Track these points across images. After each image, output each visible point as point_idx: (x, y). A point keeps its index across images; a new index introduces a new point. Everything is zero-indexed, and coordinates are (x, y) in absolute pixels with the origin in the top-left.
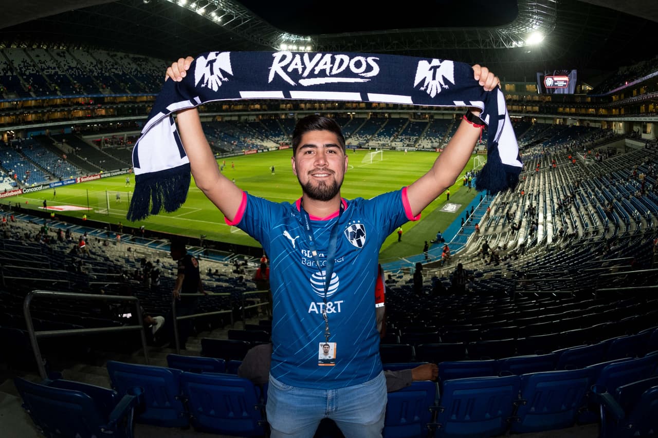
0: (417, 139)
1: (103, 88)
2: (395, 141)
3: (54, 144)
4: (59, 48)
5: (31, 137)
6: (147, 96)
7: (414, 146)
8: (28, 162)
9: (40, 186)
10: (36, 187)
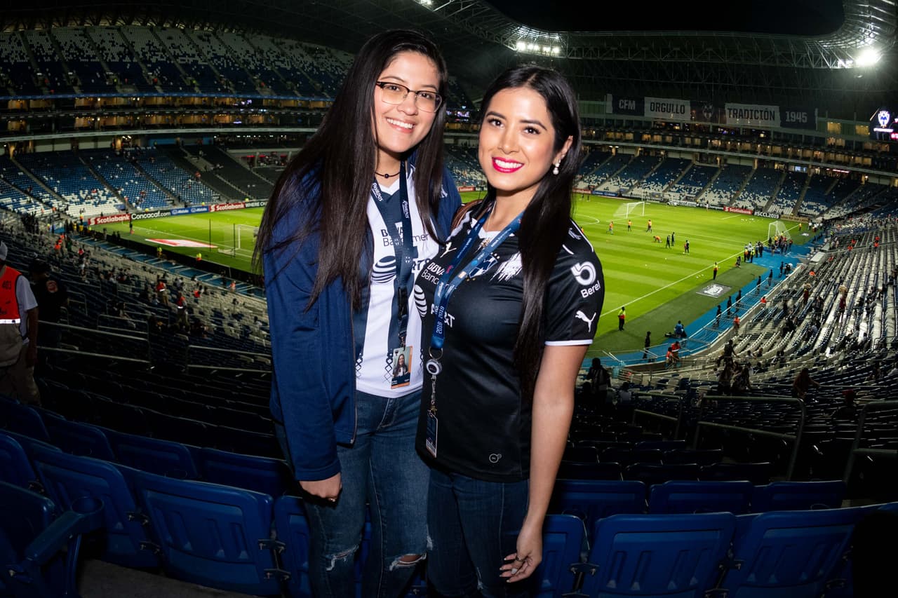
0: (700, 190)
1: (261, 87)
2: (670, 191)
3: (186, 158)
4: (202, 28)
5: (155, 146)
6: (324, 101)
7: (695, 201)
8: (146, 179)
9: (157, 212)
10: (151, 213)
